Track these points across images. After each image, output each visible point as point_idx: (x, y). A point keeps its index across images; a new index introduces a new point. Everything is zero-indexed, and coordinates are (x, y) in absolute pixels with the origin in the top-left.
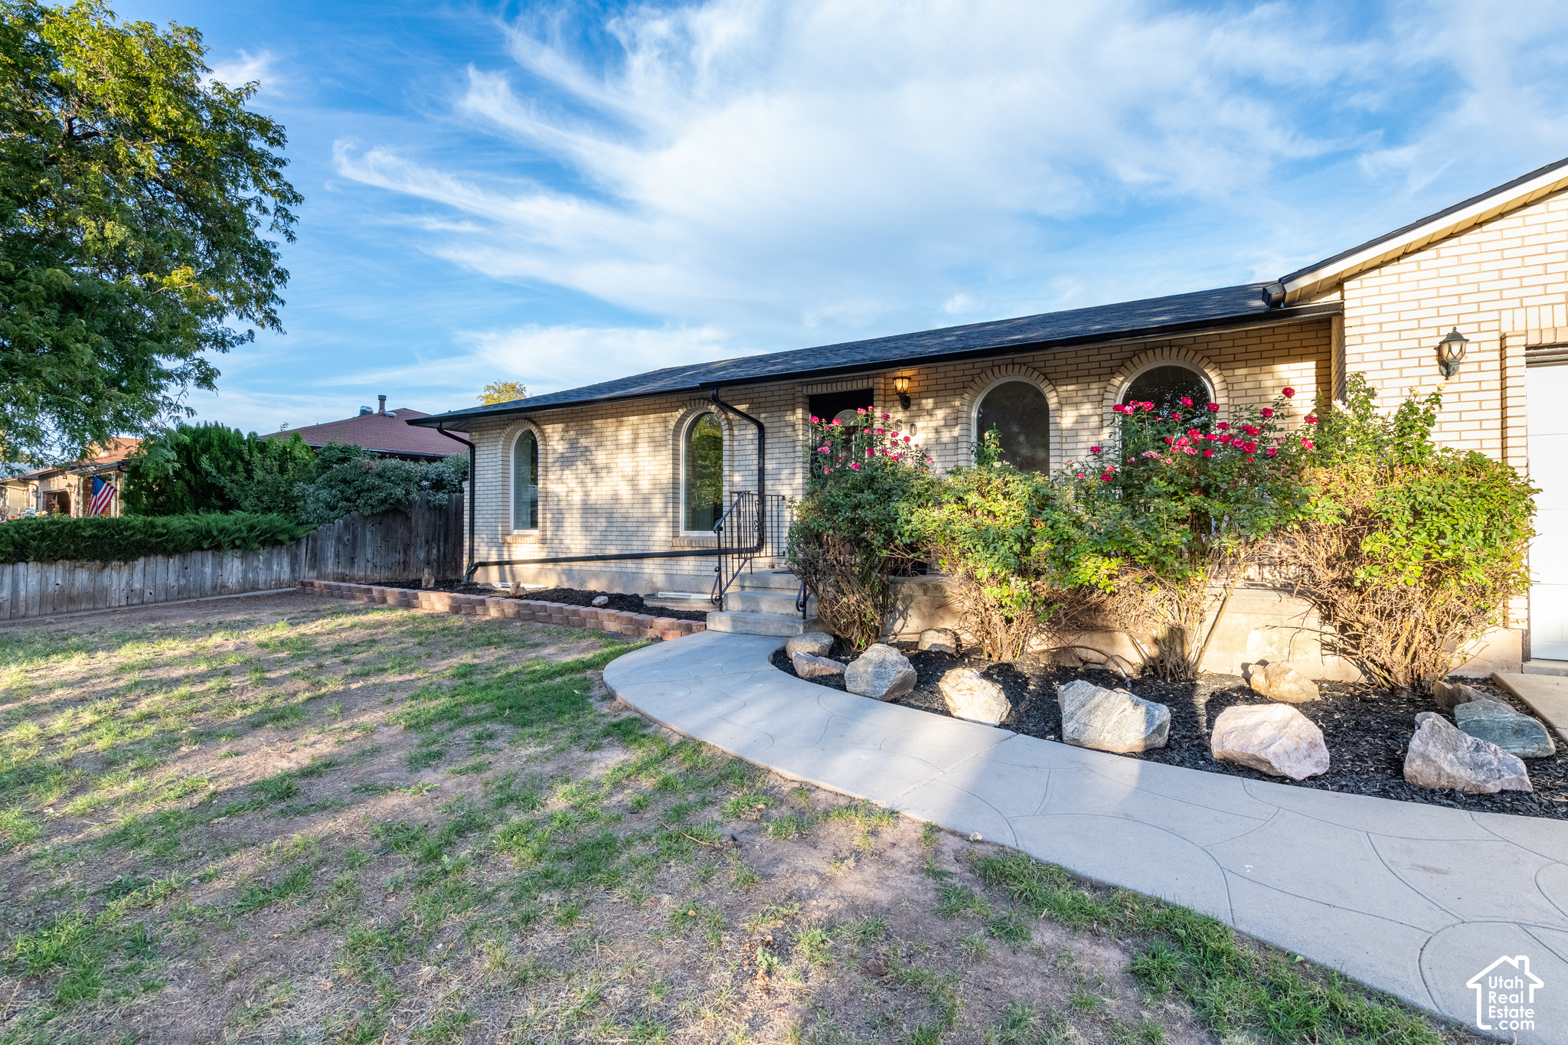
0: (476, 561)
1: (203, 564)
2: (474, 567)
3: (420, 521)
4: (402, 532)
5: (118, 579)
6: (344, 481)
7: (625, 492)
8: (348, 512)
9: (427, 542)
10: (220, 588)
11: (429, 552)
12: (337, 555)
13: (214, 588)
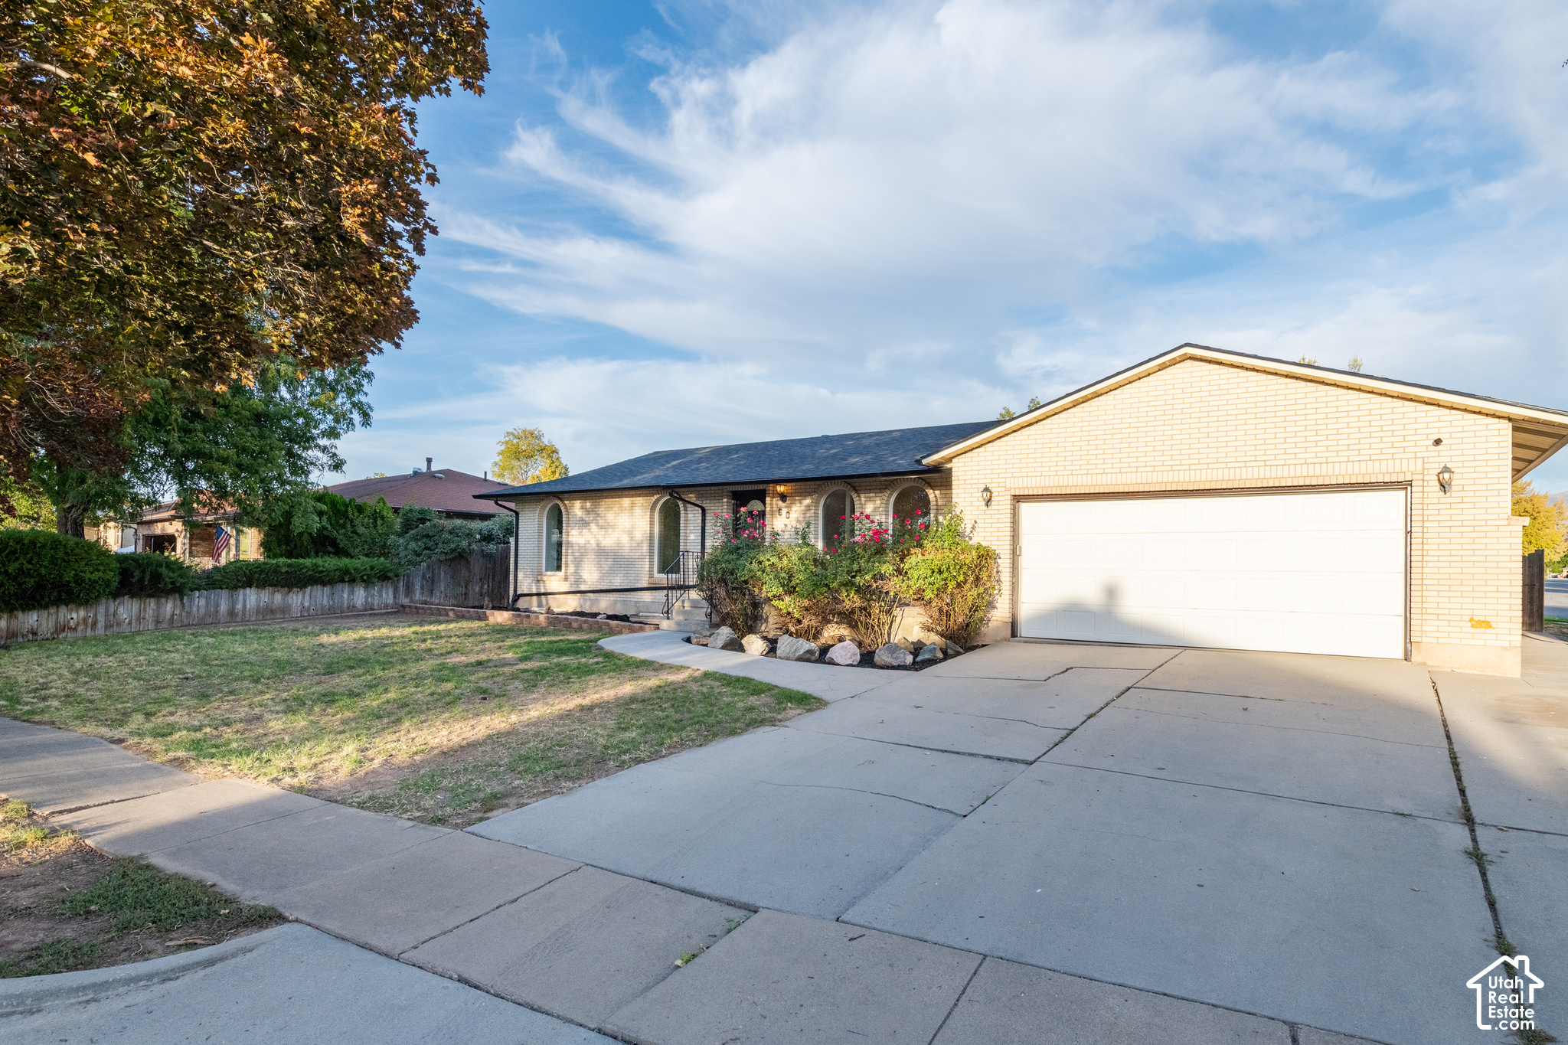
0: (519, 593)
1: (343, 591)
2: (517, 597)
3: (477, 566)
4: (464, 572)
5: (298, 600)
6: (427, 536)
7: (625, 539)
8: (430, 557)
9: (481, 580)
10: (352, 607)
11: (482, 587)
12: (422, 588)
13: (349, 608)
